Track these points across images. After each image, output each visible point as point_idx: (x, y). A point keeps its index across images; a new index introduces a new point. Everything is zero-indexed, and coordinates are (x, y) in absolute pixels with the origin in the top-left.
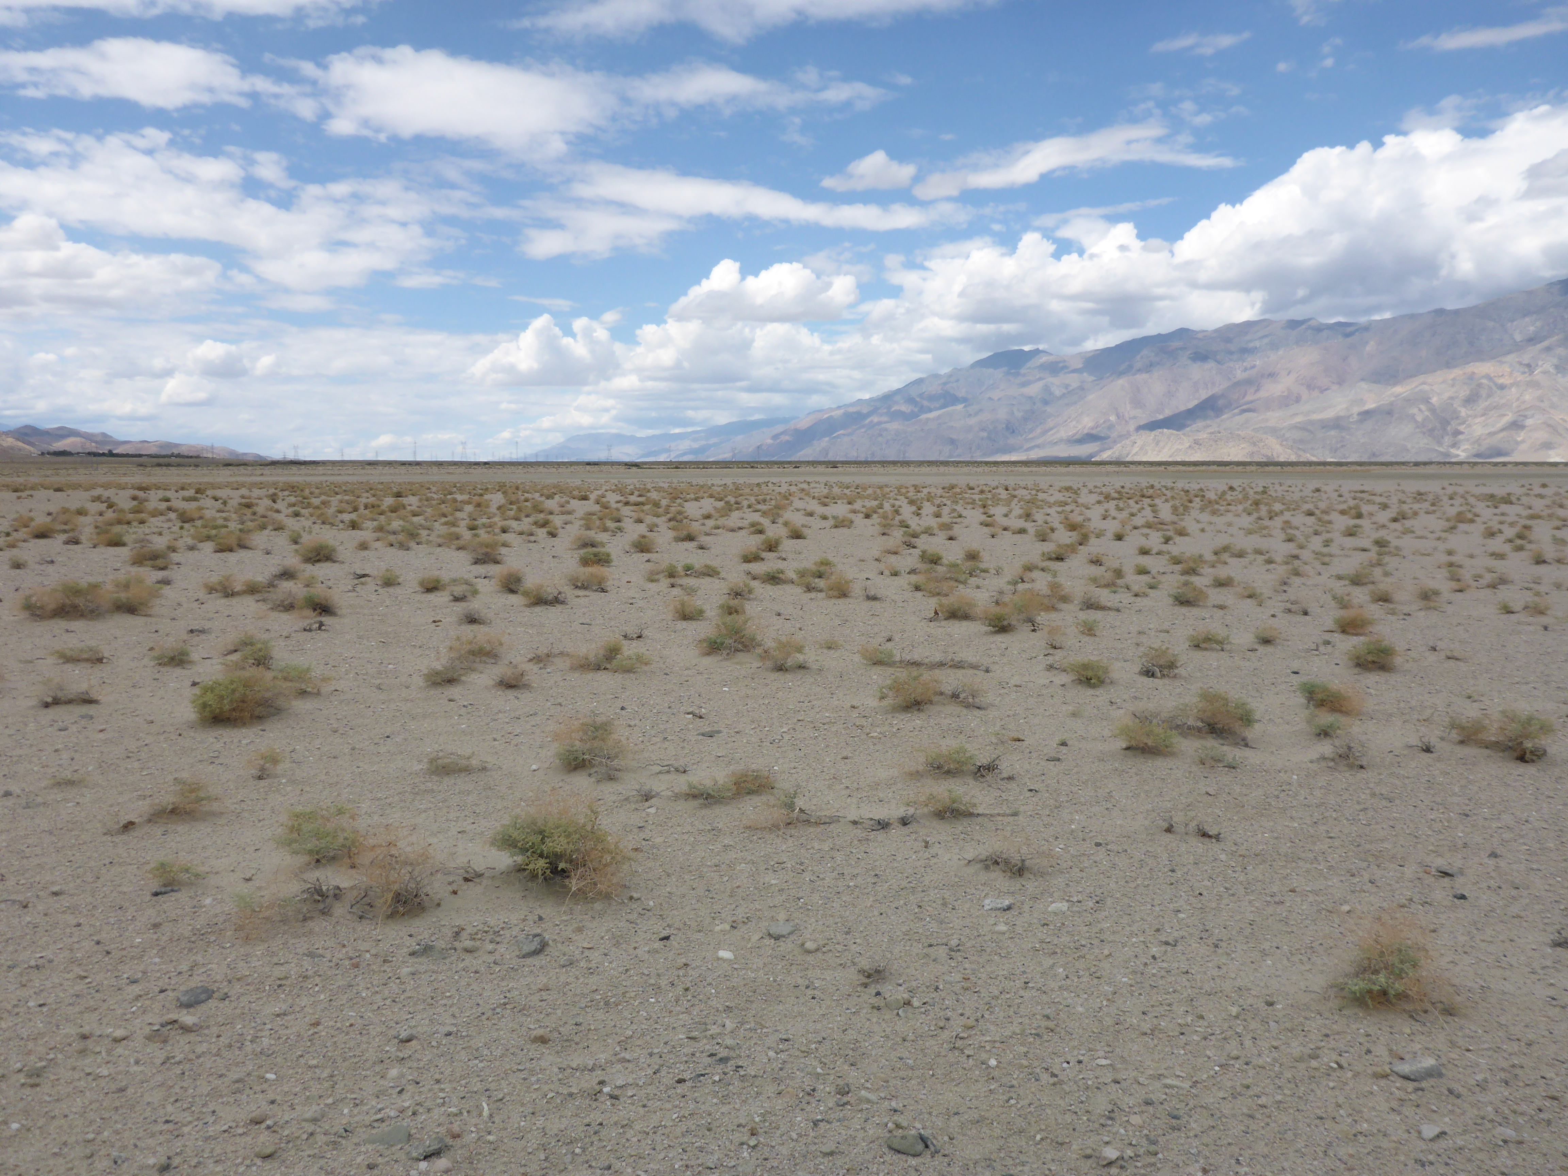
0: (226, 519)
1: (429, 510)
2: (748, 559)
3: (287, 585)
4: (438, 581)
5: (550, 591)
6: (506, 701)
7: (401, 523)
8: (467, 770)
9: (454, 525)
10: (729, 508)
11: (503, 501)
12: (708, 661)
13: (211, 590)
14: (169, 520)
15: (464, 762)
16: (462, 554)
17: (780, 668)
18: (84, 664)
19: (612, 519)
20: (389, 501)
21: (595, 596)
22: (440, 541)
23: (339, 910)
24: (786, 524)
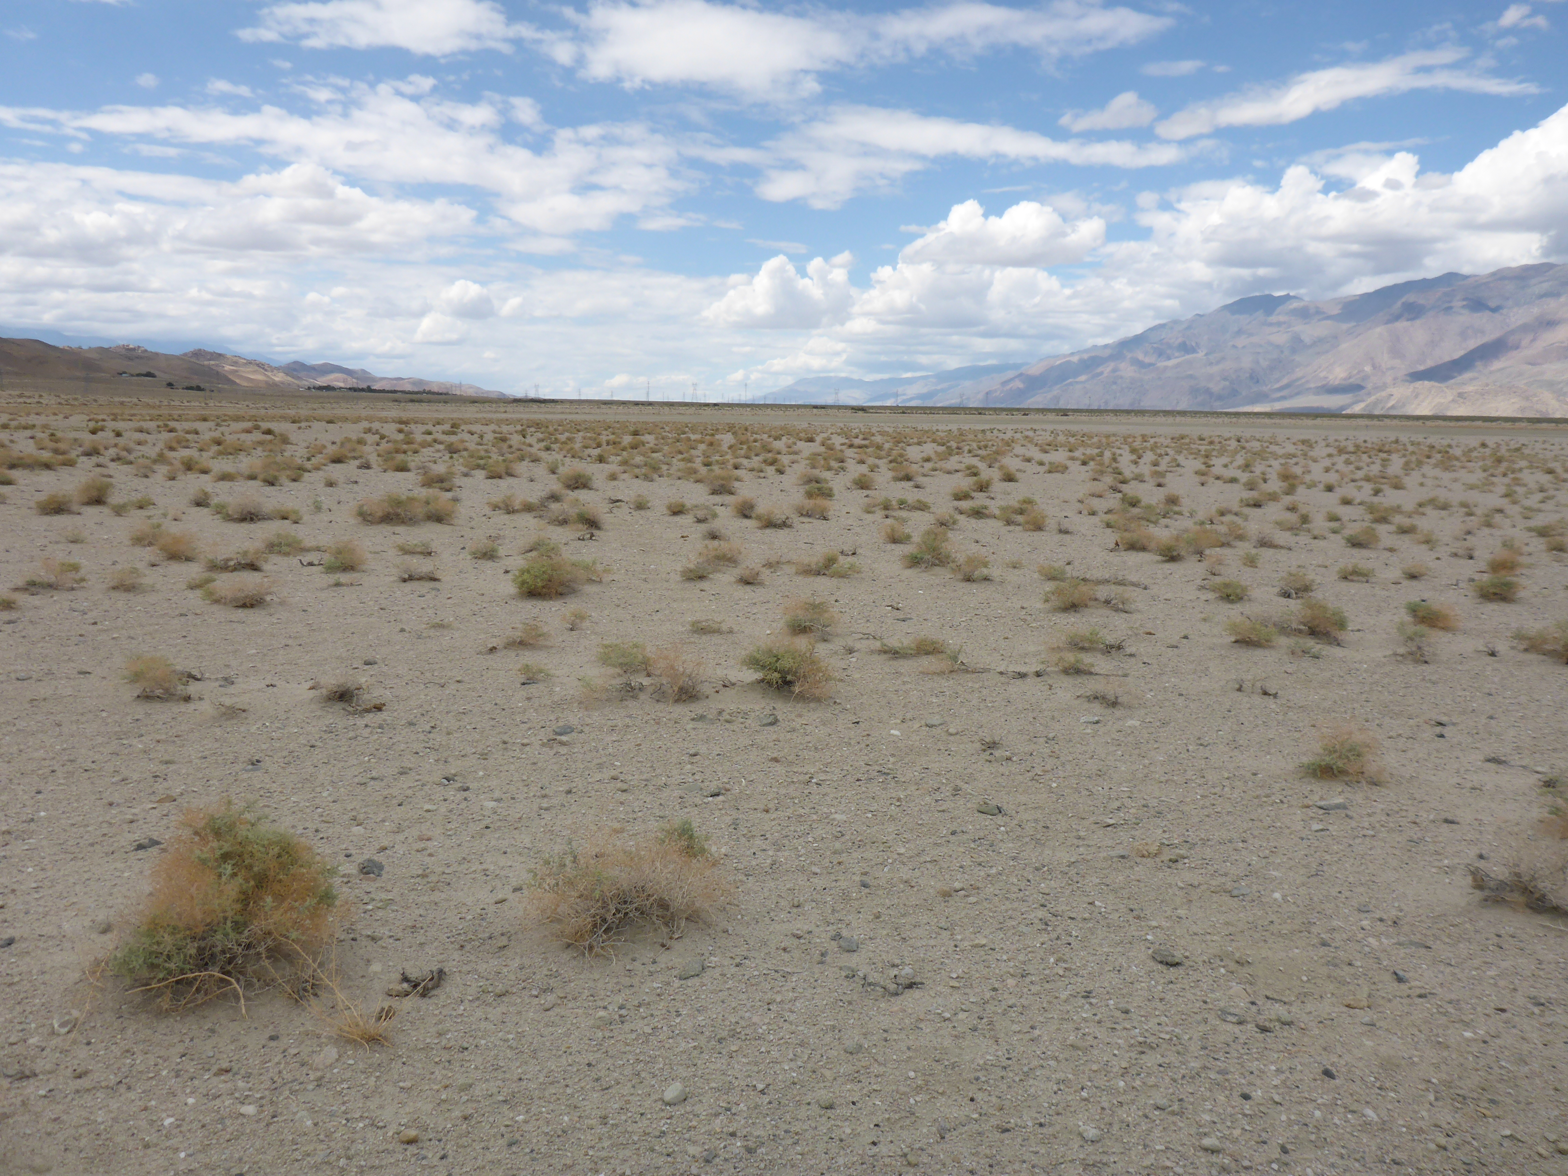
0: (487, 451)
1: (666, 448)
2: (958, 497)
3: (554, 506)
4: (683, 506)
5: (779, 517)
6: (746, 593)
7: (642, 458)
8: (718, 631)
9: (690, 461)
10: (950, 452)
11: (733, 441)
12: (909, 572)
13: (495, 507)
14: (438, 451)
15: (716, 626)
16: (699, 486)
17: (968, 579)
18: (417, 556)
19: (836, 460)
20: (627, 439)
21: (818, 523)
22: (679, 474)
23: (643, 696)
24: (1001, 468)
